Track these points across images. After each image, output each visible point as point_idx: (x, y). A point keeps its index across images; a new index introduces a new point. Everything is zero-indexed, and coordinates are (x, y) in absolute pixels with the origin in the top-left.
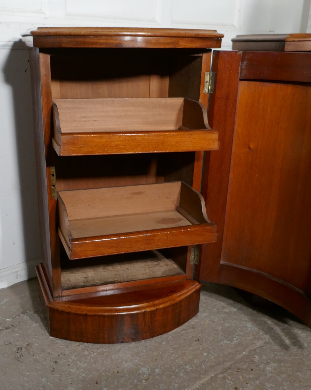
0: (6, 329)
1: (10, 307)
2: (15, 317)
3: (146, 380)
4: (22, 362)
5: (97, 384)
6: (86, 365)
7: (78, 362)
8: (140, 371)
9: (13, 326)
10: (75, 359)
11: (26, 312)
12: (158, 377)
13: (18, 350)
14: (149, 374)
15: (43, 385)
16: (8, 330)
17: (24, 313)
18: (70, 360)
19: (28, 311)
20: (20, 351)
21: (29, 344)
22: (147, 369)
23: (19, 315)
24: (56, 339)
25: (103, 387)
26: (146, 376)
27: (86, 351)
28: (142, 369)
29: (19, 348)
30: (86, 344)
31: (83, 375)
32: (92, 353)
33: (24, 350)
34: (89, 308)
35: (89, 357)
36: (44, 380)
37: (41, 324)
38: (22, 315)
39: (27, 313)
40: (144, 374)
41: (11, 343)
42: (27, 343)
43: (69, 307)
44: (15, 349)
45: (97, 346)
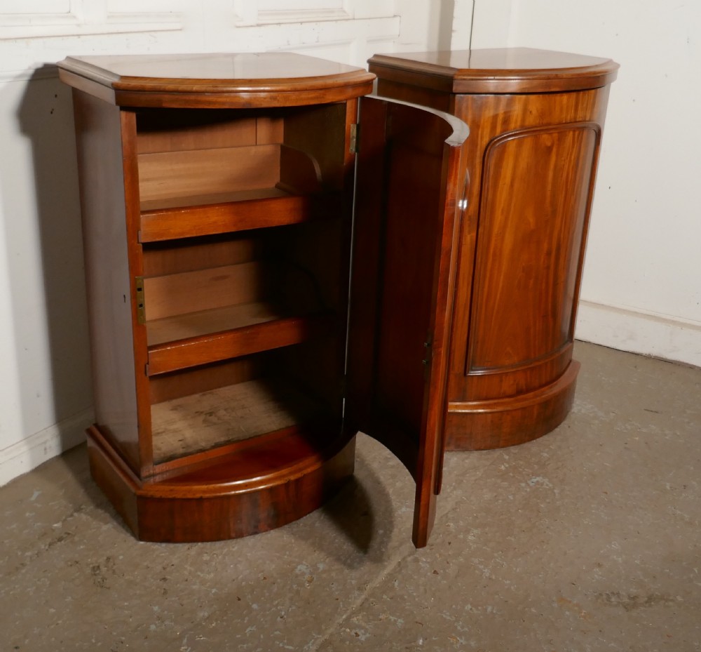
0: (60, 540)
1: (50, 504)
2: (65, 520)
3: (310, 582)
4: (109, 588)
5: (239, 599)
6: (212, 575)
7: (199, 573)
8: (297, 571)
9: (69, 534)
10: (192, 569)
11: (82, 509)
12: (324, 576)
13: (95, 571)
14: (311, 573)
15: (158, 617)
16: (62, 542)
17: (78, 510)
18: (186, 573)
19: (83, 507)
20: (98, 572)
21: (108, 559)
22: (305, 567)
23: (72, 515)
24: (149, 544)
25: (250, 604)
26: (307, 577)
27: (206, 555)
28: (299, 567)
29: (94, 567)
30: (200, 544)
31: (214, 591)
32: (215, 556)
33: (104, 569)
34: (204, 487)
35: (214, 563)
36: (156, 608)
37: (115, 523)
38: (76, 514)
39: (84, 510)
40: (303, 574)
41: (77, 562)
42: (105, 558)
43: (171, 490)
44: (88, 571)
45: (218, 544)
